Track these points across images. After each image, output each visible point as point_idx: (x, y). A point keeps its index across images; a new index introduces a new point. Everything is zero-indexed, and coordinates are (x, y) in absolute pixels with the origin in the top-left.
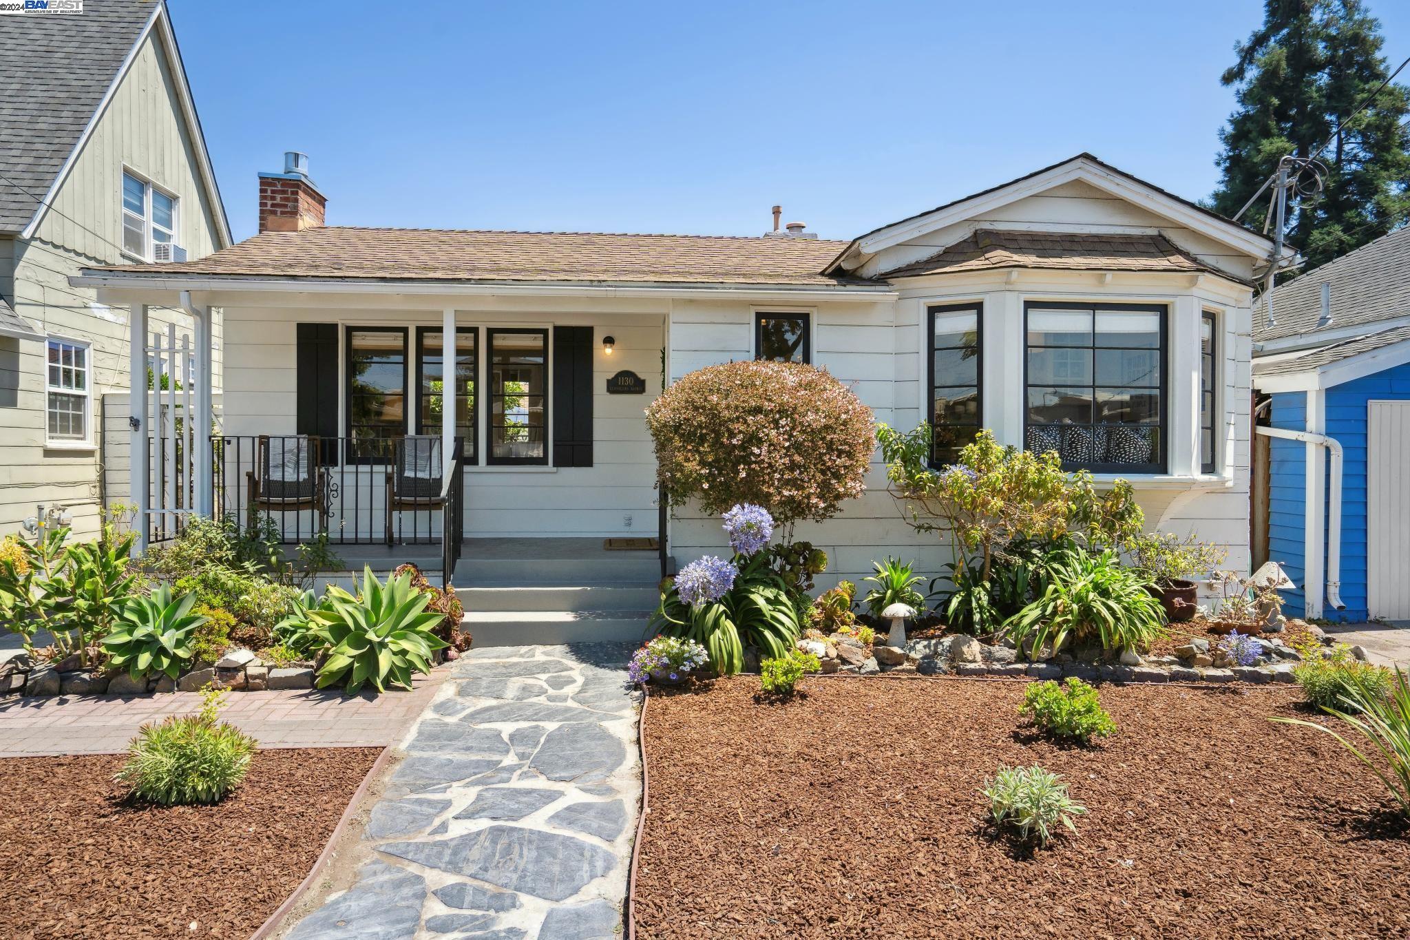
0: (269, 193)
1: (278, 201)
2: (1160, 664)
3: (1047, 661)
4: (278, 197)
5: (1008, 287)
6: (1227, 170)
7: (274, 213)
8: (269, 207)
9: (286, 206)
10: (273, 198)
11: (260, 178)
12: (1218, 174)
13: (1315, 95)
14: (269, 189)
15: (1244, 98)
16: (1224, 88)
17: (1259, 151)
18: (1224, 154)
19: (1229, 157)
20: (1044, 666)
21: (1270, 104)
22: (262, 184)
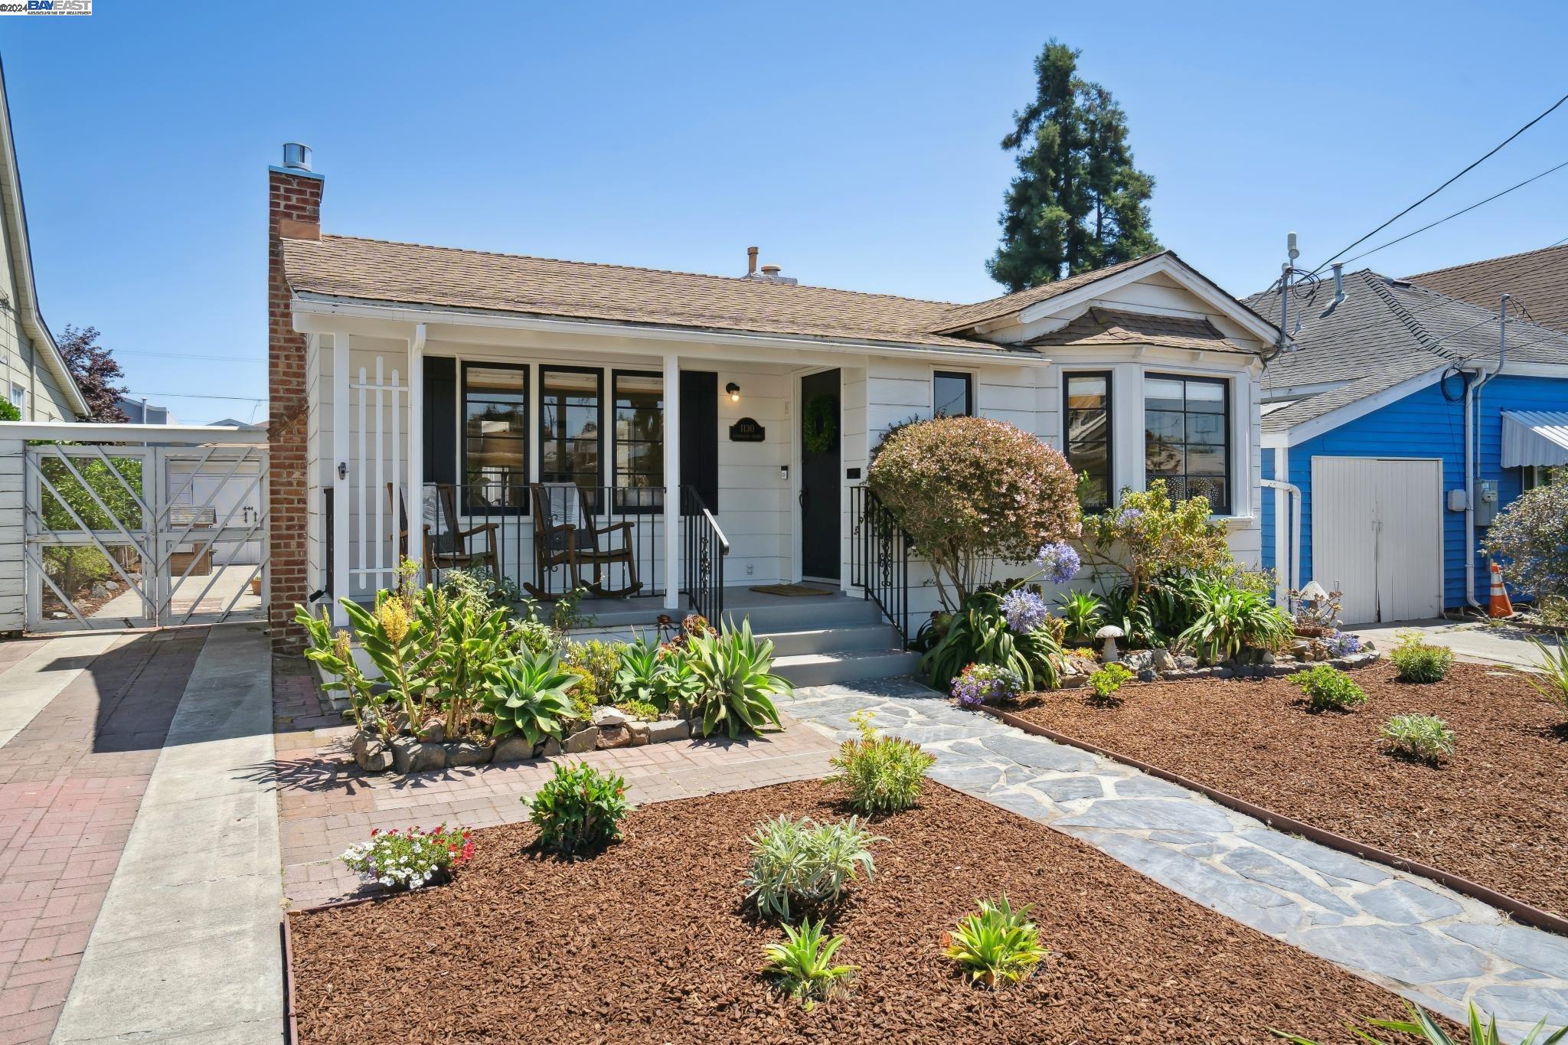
0: (282, 192)
1: (294, 202)
2: (1286, 661)
3: (1220, 664)
4: (294, 197)
5: (1134, 360)
6: (1008, 229)
7: (289, 216)
8: (282, 209)
9: (304, 209)
10: (288, 198)
11: (271, 172)
12: (1000, 231)
13: (1082, 172)
14: (282, 187)
15: (1024, 164)
16: (1003, 151)
17: (1042, 217)
18: (1006, 215)
19: (1010, 218)
20: (1220, 668)
21: (1048, 175)
22: (272, 179)
